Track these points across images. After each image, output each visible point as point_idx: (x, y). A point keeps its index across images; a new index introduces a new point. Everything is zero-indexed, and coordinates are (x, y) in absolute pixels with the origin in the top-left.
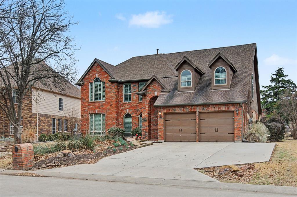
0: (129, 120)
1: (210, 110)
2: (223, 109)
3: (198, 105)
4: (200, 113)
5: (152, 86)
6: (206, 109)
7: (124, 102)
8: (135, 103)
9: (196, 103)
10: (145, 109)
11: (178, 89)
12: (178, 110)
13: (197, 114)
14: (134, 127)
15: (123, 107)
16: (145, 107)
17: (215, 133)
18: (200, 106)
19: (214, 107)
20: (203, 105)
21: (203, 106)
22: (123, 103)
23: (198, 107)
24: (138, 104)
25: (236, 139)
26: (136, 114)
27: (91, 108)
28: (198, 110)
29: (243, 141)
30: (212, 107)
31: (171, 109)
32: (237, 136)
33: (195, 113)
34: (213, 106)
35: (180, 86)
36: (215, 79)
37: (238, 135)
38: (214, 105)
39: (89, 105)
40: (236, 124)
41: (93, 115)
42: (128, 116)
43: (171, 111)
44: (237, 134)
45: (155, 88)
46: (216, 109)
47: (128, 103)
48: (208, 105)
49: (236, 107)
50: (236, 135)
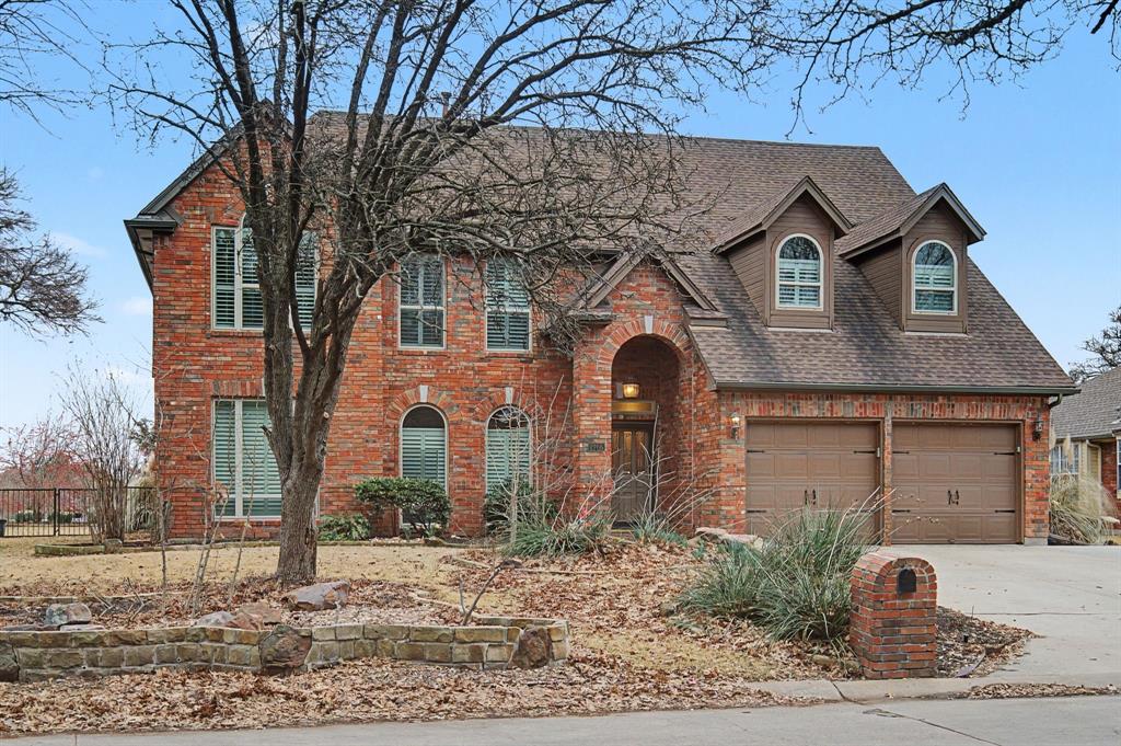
0: (426, 438)
1: (936, 414)
2: (986, 413)
3: (891, 394)
4: (895, 425)
5: (630, 288)
6: (922, 411)
7: (401, 347)
8: (466, 358)
9: (890, 383)
10: (596, 392)
11: (767, 316)
12: (810, 410)
13: (888, 427)
14: (462, 474)
15: (397, 370)
16: (597, 383)
17: (948, 509)
18: (899, 397)
19: (953, 406)
20: (912, 394)
21: (912, 400)
22: (400, 353)
23: (891, 399)
24: (486, 364)
25: (1029, 532)
26: (471, 410)
27: (227, 365)
28: (890, 413)
29: (1051, 543)
30: (946, 402)
31: (778, 403)
32: (1033, 522)
33: (876, 425)
34: (949, 400)
35: (772, 302)
36: (915, 287)
37: (1038, 517)
38: (953, 397)
39: (210, 350)
40: (1029, 474)
41: (239, 405)
42: (424, 417)
43: (777, 412)
44: (1034, 513)
45: (646, 297)
46: (962, 412)
47: (429, 354)
48: (931, 395)
49: (1031, 409)
50: (1032, 516)
